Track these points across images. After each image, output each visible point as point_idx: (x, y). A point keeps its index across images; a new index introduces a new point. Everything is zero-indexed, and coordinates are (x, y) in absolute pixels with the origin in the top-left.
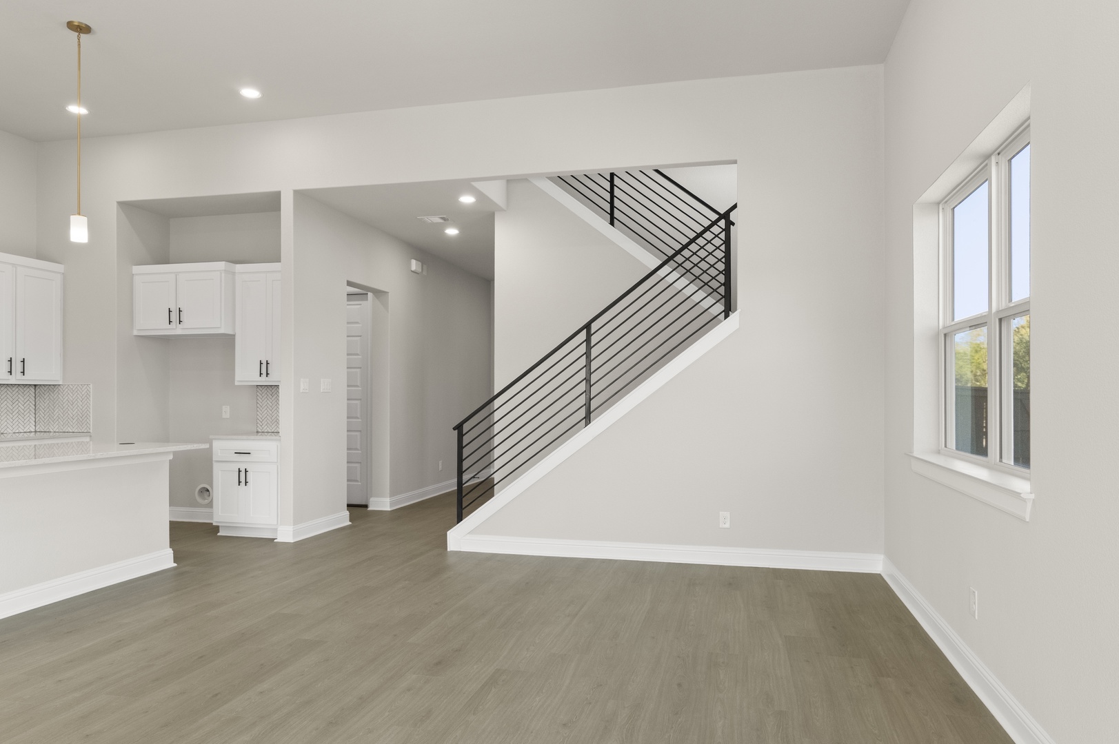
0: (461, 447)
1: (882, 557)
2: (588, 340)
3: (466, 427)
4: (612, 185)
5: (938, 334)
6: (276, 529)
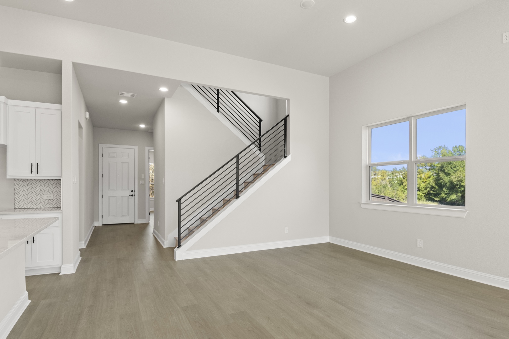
0: (180, 210)
1: (328, 237)
3: (182, 201)
5: (367, 166)
6: (61, 267)
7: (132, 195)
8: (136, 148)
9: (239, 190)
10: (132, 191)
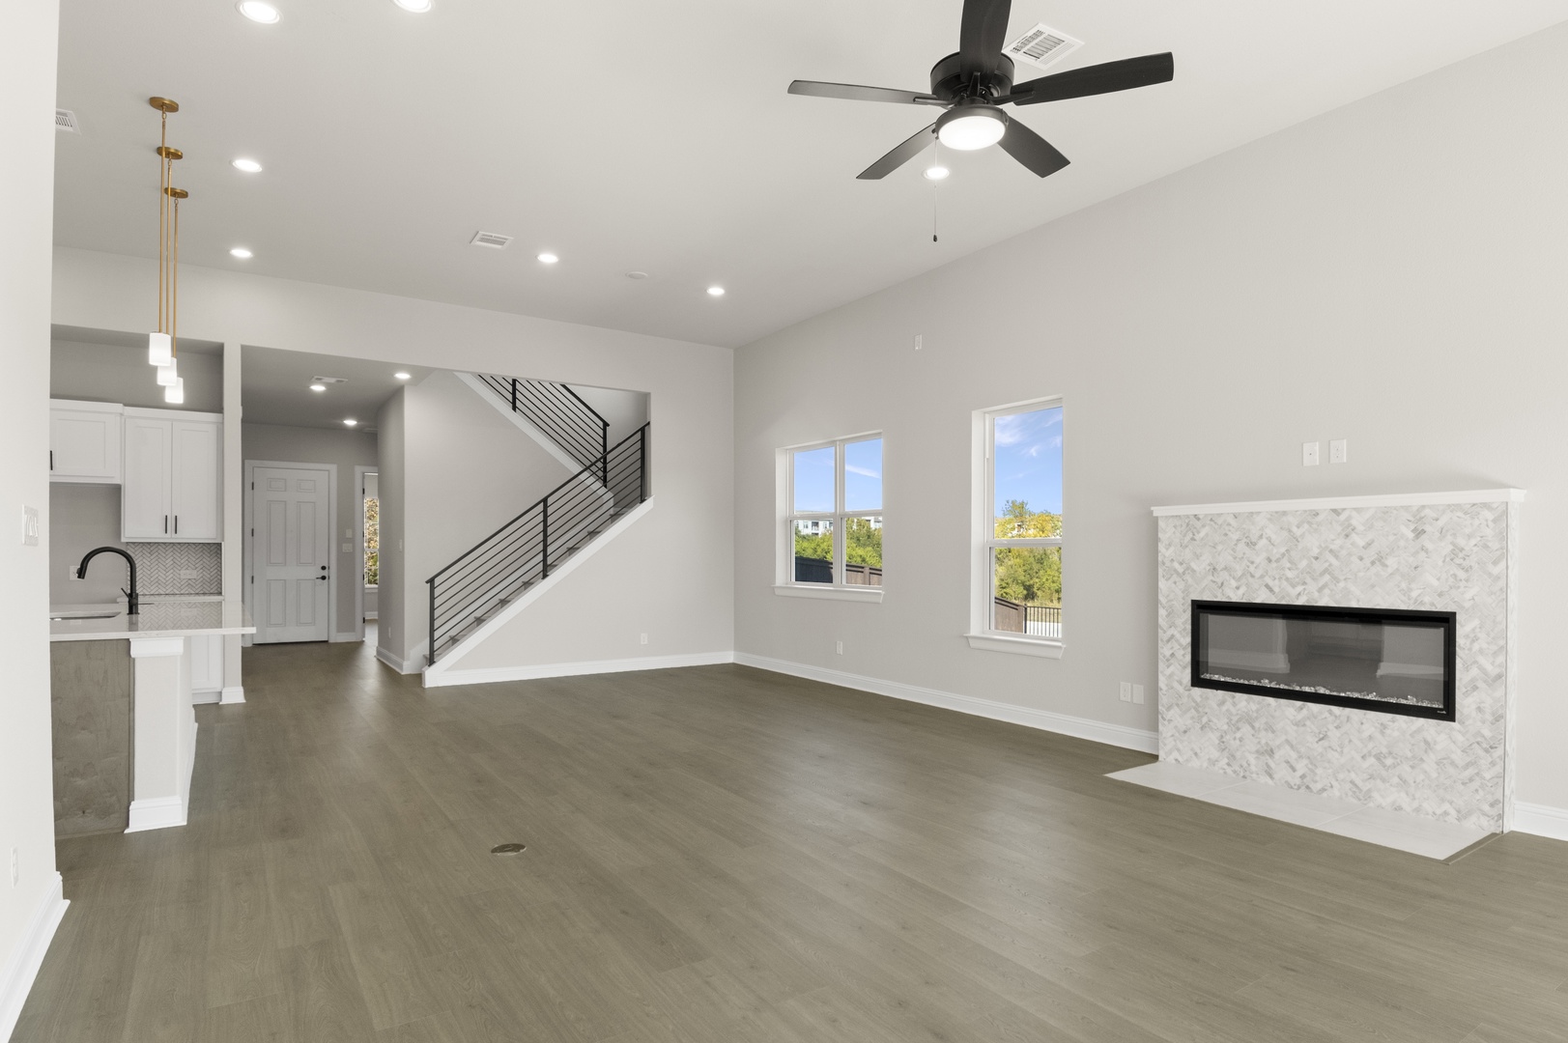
0: (432, 598)
1: (732, 652)
2: (545, 511)
3: (437, 581)
4: (514, 389)
5: (786, 520)
6: (221, 693)
7: (323, 578)
8: (333, 468)
9: (549, 563)
10: (323, 568)
